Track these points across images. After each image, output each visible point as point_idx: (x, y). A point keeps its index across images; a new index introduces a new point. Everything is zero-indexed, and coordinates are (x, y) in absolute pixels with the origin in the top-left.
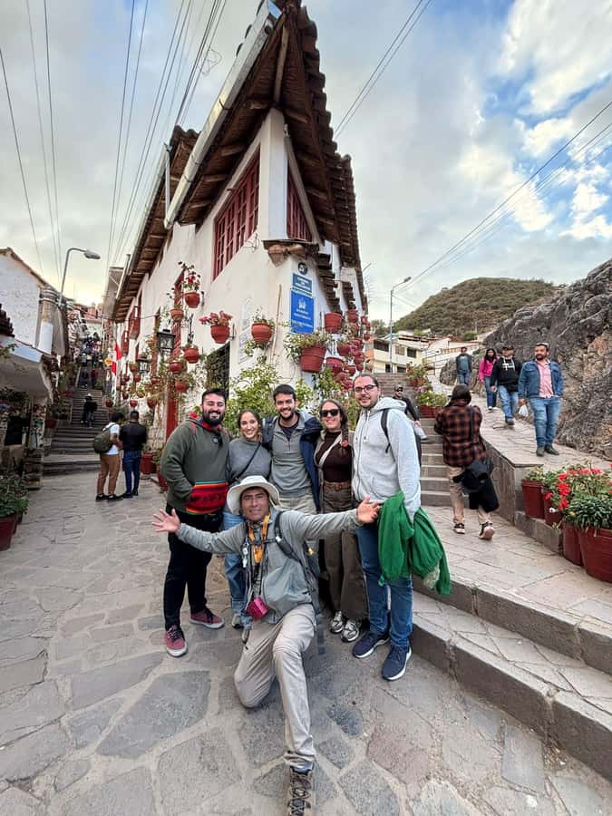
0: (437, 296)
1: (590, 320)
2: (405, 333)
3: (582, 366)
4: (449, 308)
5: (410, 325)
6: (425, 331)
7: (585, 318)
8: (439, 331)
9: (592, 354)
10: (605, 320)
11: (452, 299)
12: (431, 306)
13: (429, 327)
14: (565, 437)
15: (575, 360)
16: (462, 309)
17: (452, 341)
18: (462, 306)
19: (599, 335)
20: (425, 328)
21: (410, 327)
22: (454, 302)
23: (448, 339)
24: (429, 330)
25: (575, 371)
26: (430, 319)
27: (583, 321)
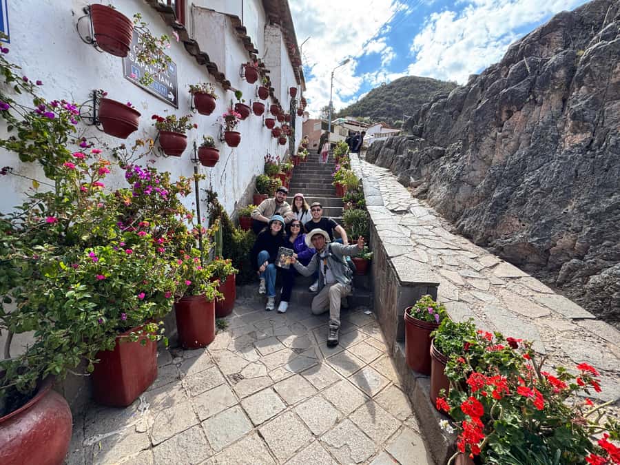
0: (378, 89)
1: (513, 90)
2: (350, 119)
3: (493, 147)
4: (385, 100)
5: (355, 112)
6: (366, 118)
7: (507, 88)
8: (376, 118)
9: (507, 133)
10: (530, 92)
11: (388, 93)
12: (373, 97)
13: (369, 115)
14: (463, 226)
15: (487, 141)
16: (395, 102)
17: (384, 127)
18: (395, 99)
19: (519, 110)
20: (366, 116)
21: (355, 114)
22: (389, 95)
23: (381, 125)
24: (369, 118)
25: (484, 153)
26: (370, 108)
27: (504, 91)
